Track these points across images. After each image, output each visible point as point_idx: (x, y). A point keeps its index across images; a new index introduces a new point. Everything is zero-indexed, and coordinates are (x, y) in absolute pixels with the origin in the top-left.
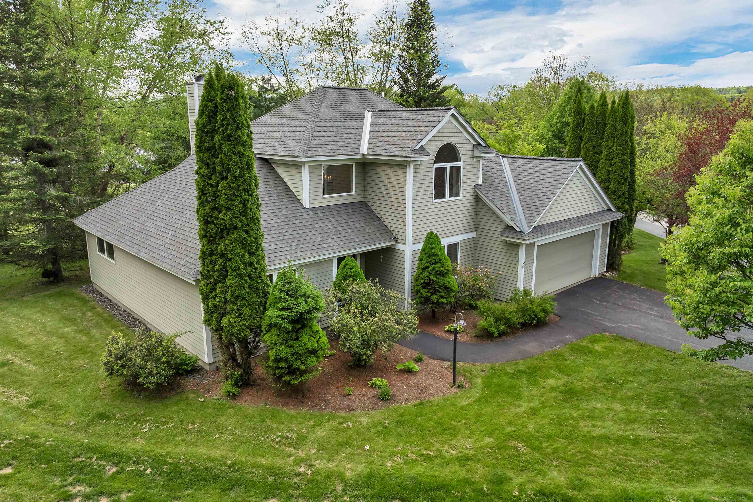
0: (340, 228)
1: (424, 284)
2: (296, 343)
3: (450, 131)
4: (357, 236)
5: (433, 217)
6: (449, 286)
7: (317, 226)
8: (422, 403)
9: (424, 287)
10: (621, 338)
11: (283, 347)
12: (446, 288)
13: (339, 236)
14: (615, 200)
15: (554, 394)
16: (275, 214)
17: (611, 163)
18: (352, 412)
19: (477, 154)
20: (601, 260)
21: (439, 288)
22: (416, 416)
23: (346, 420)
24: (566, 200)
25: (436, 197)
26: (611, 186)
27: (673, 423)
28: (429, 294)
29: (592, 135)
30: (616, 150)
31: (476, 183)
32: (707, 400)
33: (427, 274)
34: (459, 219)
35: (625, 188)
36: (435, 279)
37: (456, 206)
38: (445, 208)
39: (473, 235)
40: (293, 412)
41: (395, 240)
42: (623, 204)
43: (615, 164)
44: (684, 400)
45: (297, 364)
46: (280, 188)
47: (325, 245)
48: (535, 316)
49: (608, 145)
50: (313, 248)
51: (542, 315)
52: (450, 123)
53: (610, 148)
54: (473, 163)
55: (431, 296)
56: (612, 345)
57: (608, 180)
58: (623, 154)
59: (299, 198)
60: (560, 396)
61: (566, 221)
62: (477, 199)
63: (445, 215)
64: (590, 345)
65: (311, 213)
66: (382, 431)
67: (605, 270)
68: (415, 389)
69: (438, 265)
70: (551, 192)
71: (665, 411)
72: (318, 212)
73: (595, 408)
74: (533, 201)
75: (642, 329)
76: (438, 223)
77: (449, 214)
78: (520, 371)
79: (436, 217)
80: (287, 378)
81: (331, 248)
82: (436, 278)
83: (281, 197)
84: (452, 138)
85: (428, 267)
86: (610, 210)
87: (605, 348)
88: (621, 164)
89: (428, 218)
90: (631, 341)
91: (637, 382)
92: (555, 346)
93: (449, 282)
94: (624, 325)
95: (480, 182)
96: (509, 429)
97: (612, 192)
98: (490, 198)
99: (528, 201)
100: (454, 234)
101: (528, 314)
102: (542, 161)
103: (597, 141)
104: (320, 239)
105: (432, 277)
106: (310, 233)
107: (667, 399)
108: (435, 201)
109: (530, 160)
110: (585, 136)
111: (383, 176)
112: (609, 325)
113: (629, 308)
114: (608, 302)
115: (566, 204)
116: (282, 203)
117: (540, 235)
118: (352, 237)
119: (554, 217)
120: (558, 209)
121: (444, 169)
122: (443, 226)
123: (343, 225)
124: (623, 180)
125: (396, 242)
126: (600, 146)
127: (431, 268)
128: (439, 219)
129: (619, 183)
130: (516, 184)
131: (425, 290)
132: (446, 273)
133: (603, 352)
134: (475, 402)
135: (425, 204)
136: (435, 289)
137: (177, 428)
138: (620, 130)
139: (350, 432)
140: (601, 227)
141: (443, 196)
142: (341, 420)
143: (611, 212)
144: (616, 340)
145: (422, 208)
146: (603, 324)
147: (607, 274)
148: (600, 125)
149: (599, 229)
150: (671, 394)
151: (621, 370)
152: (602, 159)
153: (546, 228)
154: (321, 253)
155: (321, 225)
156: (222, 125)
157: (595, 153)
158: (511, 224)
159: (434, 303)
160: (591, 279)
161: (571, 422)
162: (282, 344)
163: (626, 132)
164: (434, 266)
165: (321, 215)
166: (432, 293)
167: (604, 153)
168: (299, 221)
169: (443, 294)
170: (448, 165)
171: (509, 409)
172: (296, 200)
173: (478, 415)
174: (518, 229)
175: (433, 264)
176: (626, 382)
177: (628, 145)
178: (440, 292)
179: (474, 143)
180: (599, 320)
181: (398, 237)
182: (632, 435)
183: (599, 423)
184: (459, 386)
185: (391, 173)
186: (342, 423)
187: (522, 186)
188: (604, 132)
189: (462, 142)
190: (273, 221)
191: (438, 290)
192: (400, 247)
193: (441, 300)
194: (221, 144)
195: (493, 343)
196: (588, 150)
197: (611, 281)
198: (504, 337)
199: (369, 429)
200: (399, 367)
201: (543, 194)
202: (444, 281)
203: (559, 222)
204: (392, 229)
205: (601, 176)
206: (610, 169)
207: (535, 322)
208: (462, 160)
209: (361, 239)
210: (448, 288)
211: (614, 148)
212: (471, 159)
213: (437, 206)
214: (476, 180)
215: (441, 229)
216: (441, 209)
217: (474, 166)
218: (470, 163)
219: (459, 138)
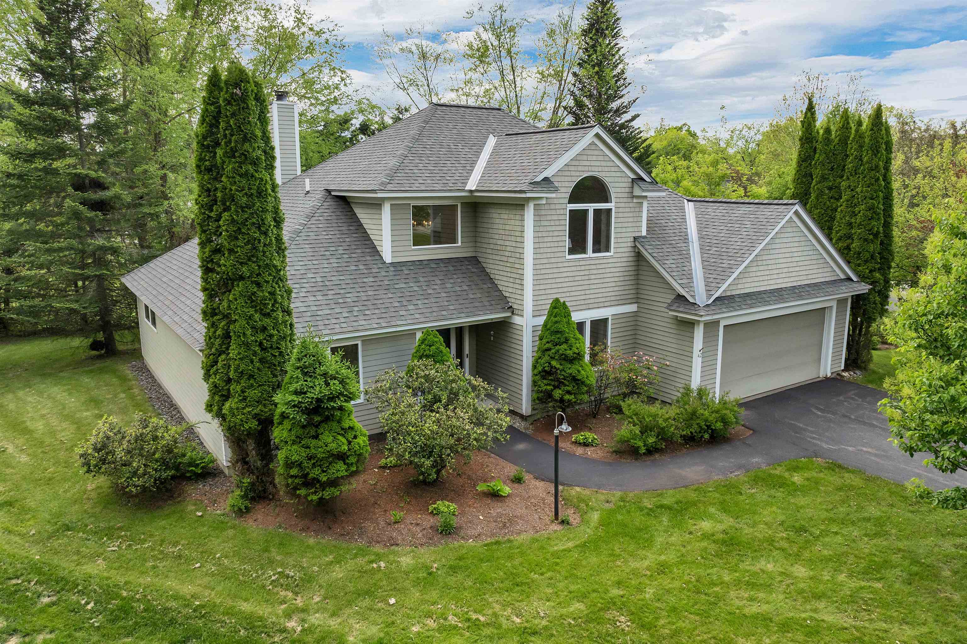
0: (430, 291)
1: (544, 374)
2: (314, 442)
3: (594, 158)
4: (454, 302)
5: (567, 280)
6: (579, 377)
7: (397, 286)
8: (497, 543)
9: (544, 378)
10: (840, 466)
11: (295, 447)
12: (574, 379)
13: (426, 301)
14: (859, 265)
15: (704, 544)
16: (340, 269)
17: (854, 212)
18: (393, 547)
19: (637, 192)
20: (836, 353)
21: (565, 380)
22: (481, 560)
23: (379, 557)
24: (772, 262)
25: (572, 251)
26: (854, 245)
27: (886, 605)
28: (549, 388)
29: (826, 172)
30: (862, 192)
31: (637, 234)
32: (956, 573)
33: (547, 358)
34: (610, 285)
35: (873, 247)
36: (558, 366)
37: (603, 266)
38: (587, 267)
39: (633, 308)
40: (312, 541)
41: (511, 310)
42: (871, 271)
43: (859, 212)
44: (915, 569)
45: (315, 473)
46: (354, 235)
47: (401, 313)
48: (708, 427)
49: (849, 186)
50: (384, 315)
51: (719, 425)
52: (593, 147)
53: (852, 190)
54: (631, 205)
55: (552, 390)
56: (822, 475)
57: (849, 237)
58: (872, 199)
59: (379, 248)
60: (712, 548)
61: (772, 292)
62: (639, 257)
63: (587, 277)
64: (786, 475)
65: (392, 269)
66: (425, 578)
67: (843, 368)
68: (495, 521)
69: (564, 346)
70: (747, 248)
71: (878, 585)
72: (404, 268)
73: (763, 571)
74: (721, 261)
75: (876, 455)
76: (574, 289)
77: (593, 277)
78: (662, 506)
79: (571, 279)
80: (302, 492)
81: (410, 317)
82: (561, 365)
83: (354, 247)
84: (596, 169)
85: (549, 349)
86: (849, 279)
87: (808, 479)
88: (869, 214)
89: (558, 281)
90: (853, 472)
91: (843, 535)
92: (731, 473)
93: (579, 371)
94: (850, 449)
95: (644, 233)
96: (615, 592)
97: (855, 253)
98: (655, 255)
99: (714, 260)
100: (602, 305)
101: (697, 424)
102: (742, 205)
103: (834, 180)
104: (397, 304)
105: (554, 363)
106: (384, 296)
107: (886, 564)
108: (568, 257)
109: (725, 205)
110: (817, 172)
111: (497, 221)
112: (825, 446)
113: (865, 423)
114: (834, 413)
115: (774, 267)
116: (354, 255)
117: (724, 310)
118: (446, 303)
119: (753, 285)
120: (759, 274)
121: (586, 212)
122: (583, 293)
123: (435, 287)
124: (871, 237)
125: (513, 313)
126: (838, 187)
127: (553, 351)
128: (576, 283)
129: (866, 240)
130: (701, 238)
131: (545, 381)
132: (575, 359)
133: (803, 486)
134: (576, 547)
135: (553, 260)
136: (558, 380)
137: (153, 550)
138: (867, 162)
139: (378, 576)
140: (834, 304)
141: (583, 250)
142: (373, 557)
143: (851, 283)
144: (829, 468)
145: (548, 266)
146: (815, 445)
147: (846, 374)
148: (839, 158)
149: (831, 307)
150: (896, 558)
151: (824, 515)
152: (841, 205)
153: (738, 300)
154: (393, 323)
155: (404, 286)
156: (225, 136)
157: (831, 198)
158: (683, 292)
159: (556, 401)
160: (818, 379)
161: (716, 589)
162: (294, 443)
163: (877, 167)
164: (558, 347)
165: (406, 272)
166: (553, 386)
167: (844, 198)
168: (372, 279)
169: (569, 389)
170: (591, 207)
171: (626, 562)
172: (375, 252)
173: (575, 566)
174: (691, 300)
175: (556, 345)
176: (825, 533)
177: (880, 185)
178: (565, 385)
179: (633, 176)
180: (814, 438)
181: (515, 306)
182: (811, 618)
183: (761, 595)
184: (563, 522)
185: (506, 217)
186: (372, 562)
187: (708, 241)
188: (844, 167)
189: (614, 174)
190: (333, 278)
191: (563, 383)
192: (517, 320)
193: (567, 397)
194: (224, 162)
195: (637, 463)
196: (821, 194)
197: (849, 383)
198: (657, 456)
199: (407, 573)
200: (481, 487)
201: (735, 251)
202: (572, 370)
203: (760, 293)
204: (507, 295)
205: (840, 230)
206: (853, 220)
207: (706, 436)
208: (613, 200)
209: (460, 307)
210: (578, 380)
211: (859, 190)
212: (630, 200)
213: (574, 264)
214: (636, 229)
215: (579, 298)
216: (579, 268)
217: (633, 210)
218: (627, 205)
219: (609, 169)
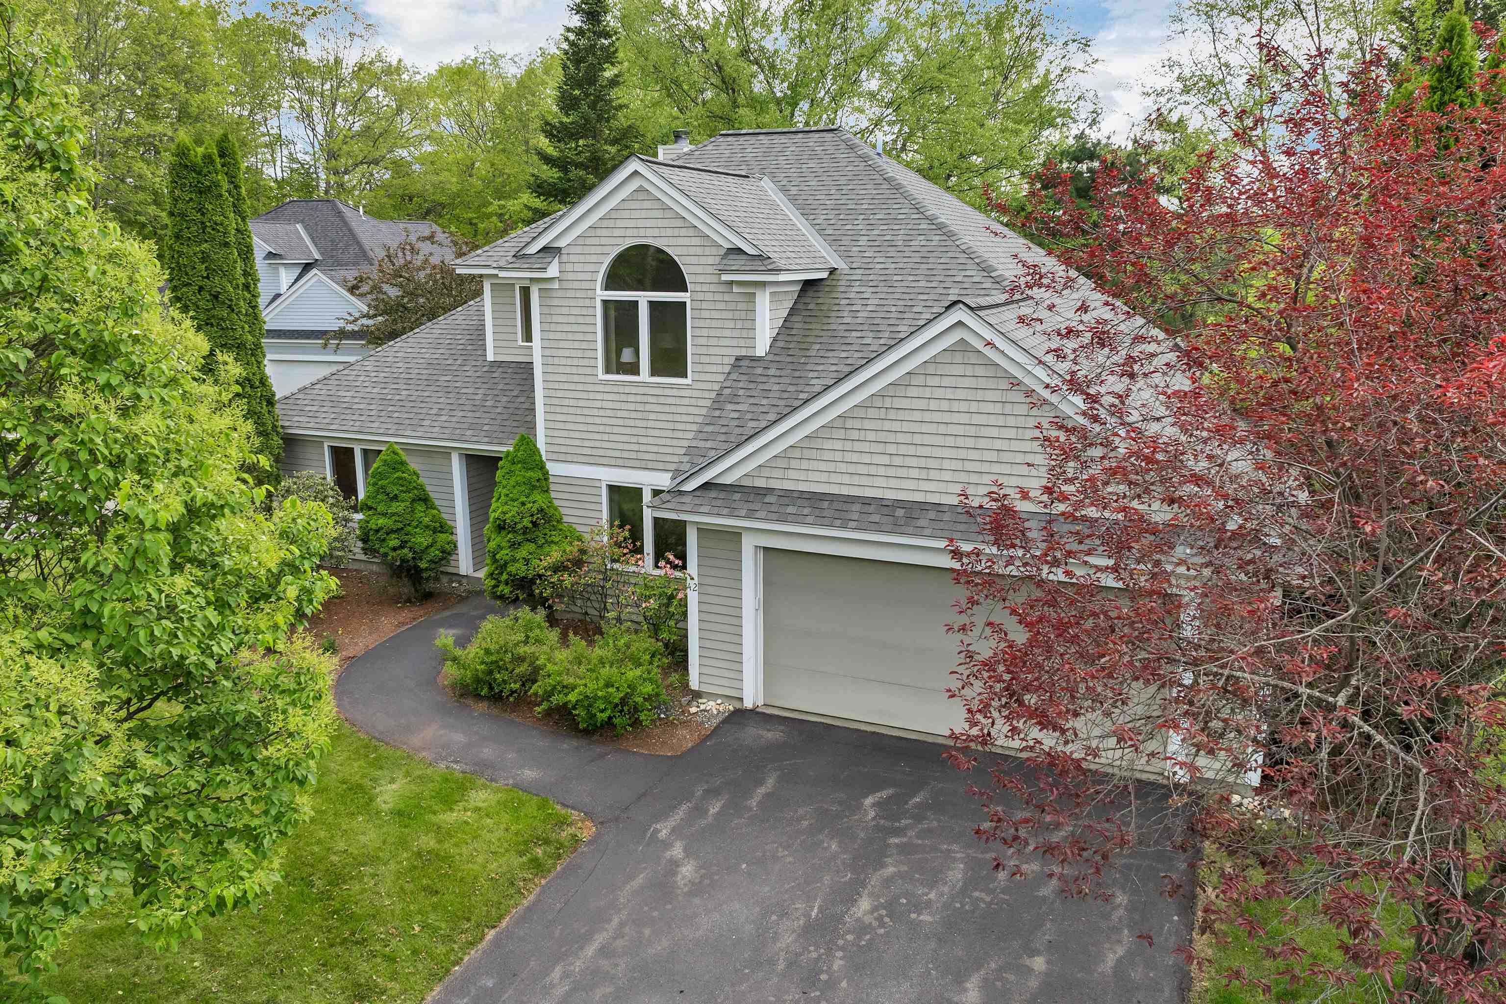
3: (645, 214)
5: (602, 413)
25: (609, 369)
34: (685, 435)
37: (673, 401)
38: (640, 399)
52: (642, 196)
63: (639, 415)
76: (616, 430)
77: (652, 416)
79: (609, 413)
89: (587, 412)
95: (760, 352)
108: (607, 377)
119: (835, 478)
120: (855, 458)
122: (633, 439)
128: (621, 422)
135: (576, 378)
141: (632, 370)
145: (566, 386)
170: (643, 298)
179: (727, 245)
189: (686, 241)
203: (855, 500)
208: (690, 286)
212: (724, 288)
213: (615, 389)
214: (742, 343)
215: (627, 447)
216: (623, 397)
217: (732, 306)
218: (718, 297)
219: (676, 232)
